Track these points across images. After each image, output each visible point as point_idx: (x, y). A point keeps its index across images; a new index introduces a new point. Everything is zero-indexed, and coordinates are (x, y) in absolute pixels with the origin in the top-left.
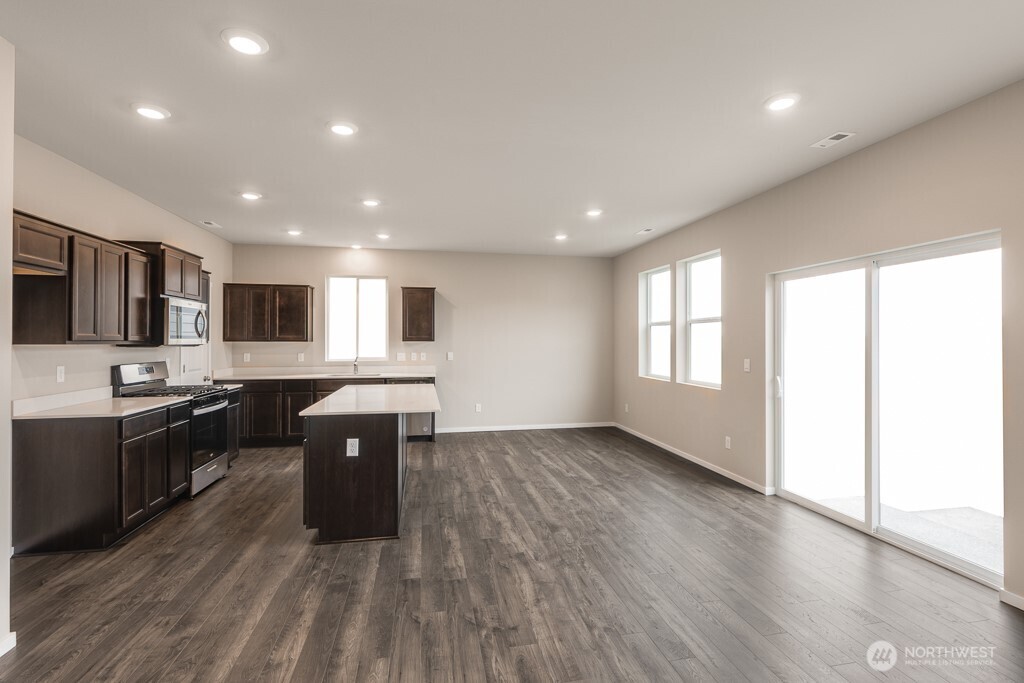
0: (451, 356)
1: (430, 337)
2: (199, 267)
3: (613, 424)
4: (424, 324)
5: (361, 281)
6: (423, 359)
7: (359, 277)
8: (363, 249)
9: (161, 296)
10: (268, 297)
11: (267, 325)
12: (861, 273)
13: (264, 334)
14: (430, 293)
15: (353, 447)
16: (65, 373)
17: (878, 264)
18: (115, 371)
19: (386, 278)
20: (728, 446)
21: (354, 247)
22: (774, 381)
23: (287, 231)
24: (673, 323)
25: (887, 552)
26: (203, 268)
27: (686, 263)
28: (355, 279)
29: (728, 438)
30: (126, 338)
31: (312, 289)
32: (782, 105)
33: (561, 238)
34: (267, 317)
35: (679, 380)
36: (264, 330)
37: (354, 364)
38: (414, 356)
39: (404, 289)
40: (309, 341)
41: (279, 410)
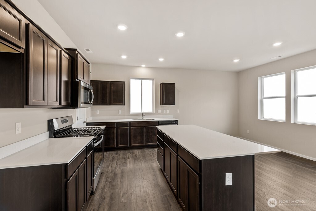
0: (179, 111)
1: (173, 103)
4: (170, 98)
5: (143, 81)
6: (168, 112)
7: (142, 79)
8: (146, 67)
9: (76, 80)
10: (108, 86)
11: (108, 99)
13: (107, 102)
14: (173, 85)
15: (229, 179)
18: (50, 122)
19: (153, 80)
21: (142, 66)
23: (121, 56)
24: (288, 97)
27: (295, 71)
28: (140, 80)
30: (60, 104)
34: (108, 95)
35: (292, 122)
36: (106, 100)
37: (143, 115)
38: (165, 111)
39: (163, 83)
40: (124, 105)
41: (115, 135)
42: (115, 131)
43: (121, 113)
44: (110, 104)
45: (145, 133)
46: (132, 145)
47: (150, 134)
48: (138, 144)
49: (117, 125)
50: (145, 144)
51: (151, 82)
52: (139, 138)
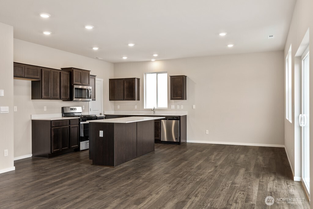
0: (194, 107)
1: (184, 97)
2: (89, 74)
3: (284, 146)
4: (179, 92)
5: (159, 75)
8: (156, 61)
10: (122, 83)
13: (121, 98)
14: (181, 78)
15: (101, 134)
16: (47, 108)
21: (152, 60)
23: (122, 57)
26: (90, 74)
28: (156, 74)
30: (60, 98)
31: (139, 79)
34: (122, 91)
38: (178, 107)
39: (171, 77)
43: (136, 108)
44: (124, 99)
51: (166, 75)
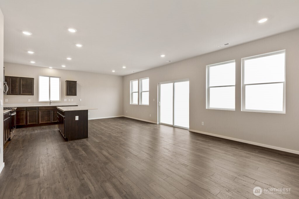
0: (81, 100)
1: (75, 95)
3: (123, 116)
4: (74, 91)
5: (51, 78)
6: (72, 101)
7: (50, 77)
8: (53, 68)
10: (18, 81)
12: (173, 83)
14: (75, 82)
15: (77, 118)
17: (175, 82)
19: (60, 78)
20: (150, 116)
21: (50, 68)
22: (159, 103)
24: (138, 92)
25: (176, 128)
27: (141, 79)
28: (48, 77)
29: (150, 115)
32: (163, 56)
33: (113, 71)
34: (17, 87)
35: (140, 104)
36: (16, 91)
37: (50, 102)
38: (69, 100)
39: (67, 81)
40: (33, 95)
41: (24, 116)
42: (25, 113)
43: (30, 101)
44: (20, 94)
45: (52, 114)
46: (40, 122)
47: (56, 115)
48: (45, 121)
49: (26, 109)
50: (52, 121)
51: (58, 79)
52: (46, 118)
